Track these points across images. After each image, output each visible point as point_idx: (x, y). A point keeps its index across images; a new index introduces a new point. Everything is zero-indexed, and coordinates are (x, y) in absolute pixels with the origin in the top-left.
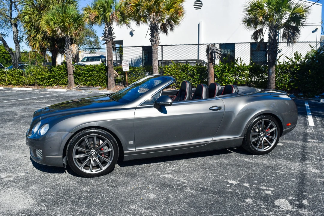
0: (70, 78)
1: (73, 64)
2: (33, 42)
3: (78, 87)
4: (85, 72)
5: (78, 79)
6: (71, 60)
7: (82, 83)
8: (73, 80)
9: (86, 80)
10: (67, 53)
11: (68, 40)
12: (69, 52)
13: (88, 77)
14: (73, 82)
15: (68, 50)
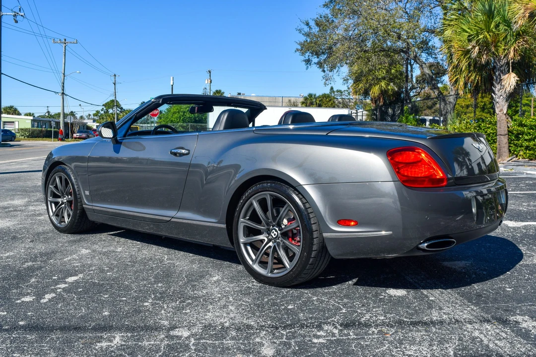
0: (499, 141)
1: (507, 114)
2: (455, 76)
3: (511, 160)
4: (525, 129)
5: (516, 145)
6: (503, 106)
7: (521, 153)
8: (507, 146)
9: (527, 148)
10: (497, 92)
11: (502, 66)
12: (501, 91)
13: (529, 140)
14: (505, 150)
15: (498, 87)
